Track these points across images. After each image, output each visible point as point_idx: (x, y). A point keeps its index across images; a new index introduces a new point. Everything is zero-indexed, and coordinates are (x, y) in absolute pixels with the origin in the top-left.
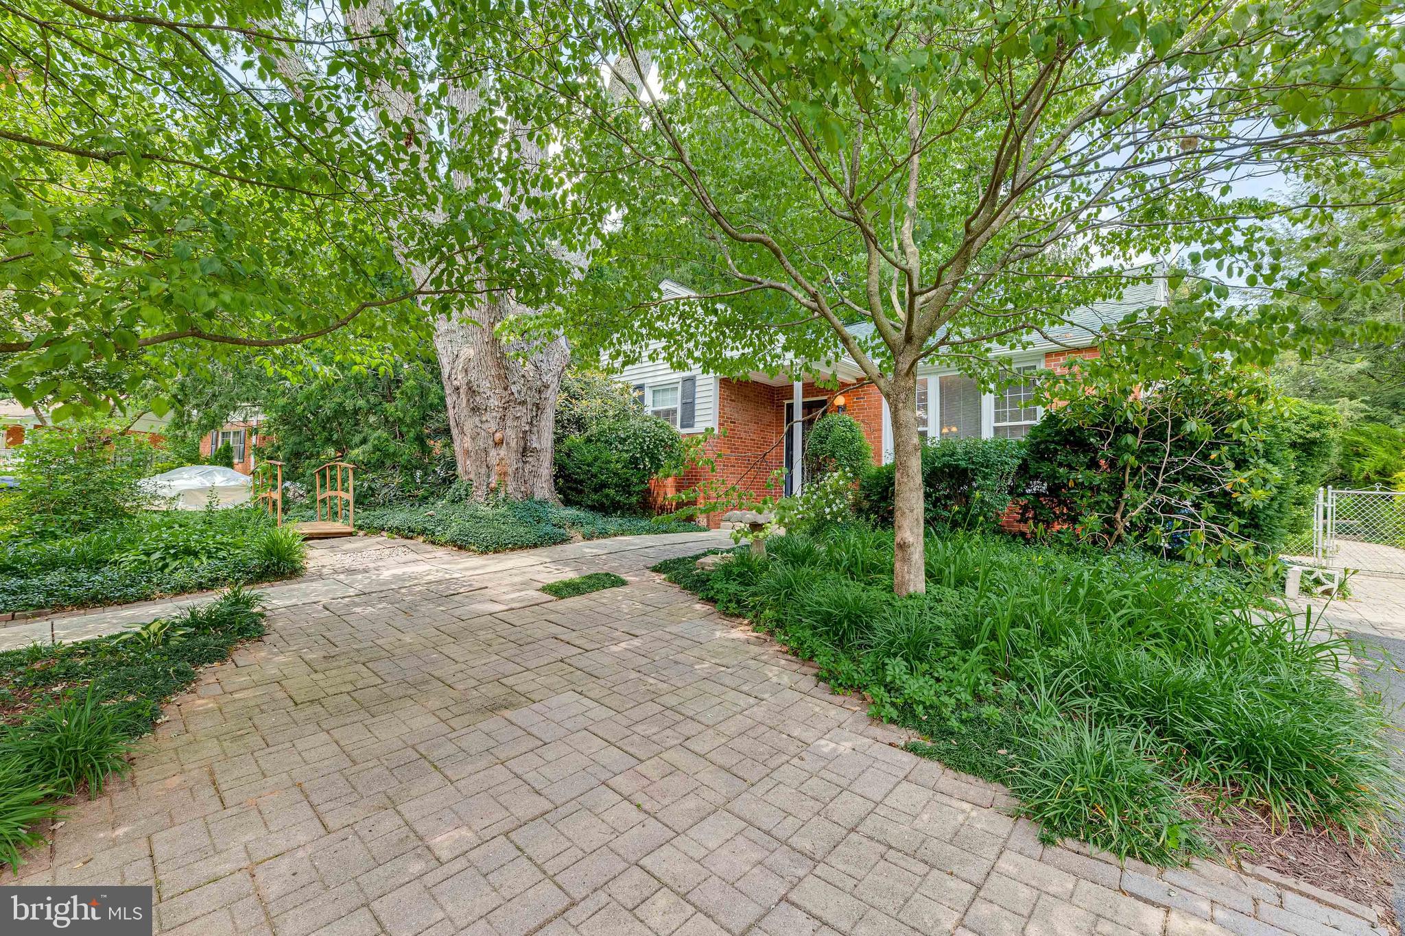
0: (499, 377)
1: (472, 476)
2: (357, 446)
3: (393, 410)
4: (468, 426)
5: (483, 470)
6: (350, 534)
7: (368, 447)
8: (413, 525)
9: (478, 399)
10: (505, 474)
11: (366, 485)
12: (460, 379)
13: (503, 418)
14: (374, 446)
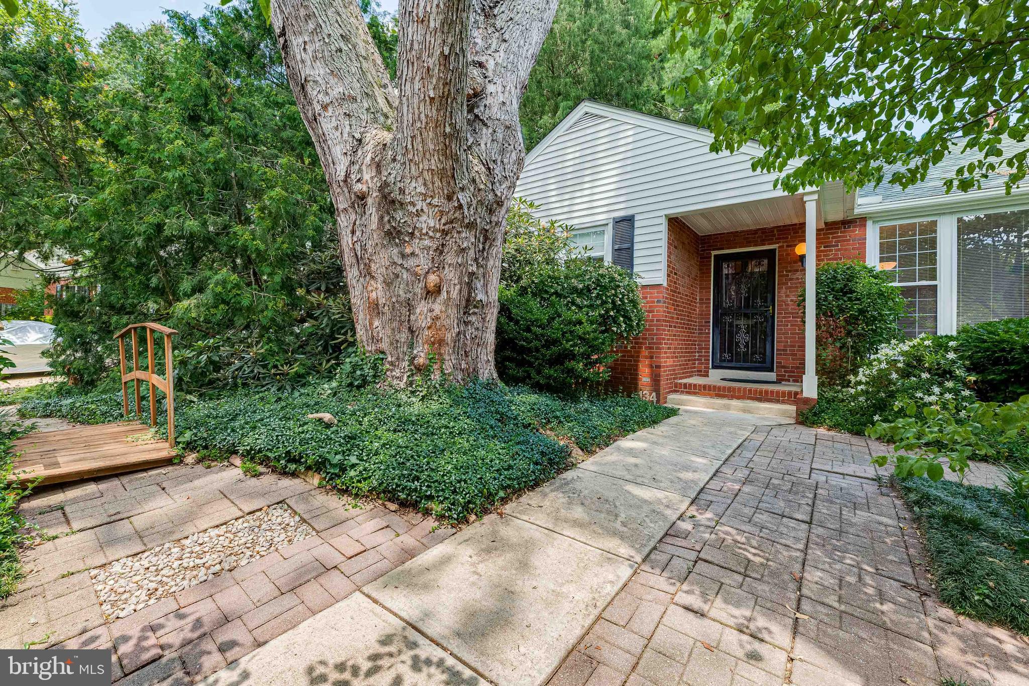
0: (442, 174)
1: (384, 346)
2: (188, 296)
3: (247, 236)
4: (381, 262)
5: (404, 336)
6: (167, 462)
7: (206, 297)
8: (296, 449)
9: (399, 215)
10: (441, 342)
11: (204, 357)
12: (368, 181)
13: (440, 250)
14: (216, 295)
